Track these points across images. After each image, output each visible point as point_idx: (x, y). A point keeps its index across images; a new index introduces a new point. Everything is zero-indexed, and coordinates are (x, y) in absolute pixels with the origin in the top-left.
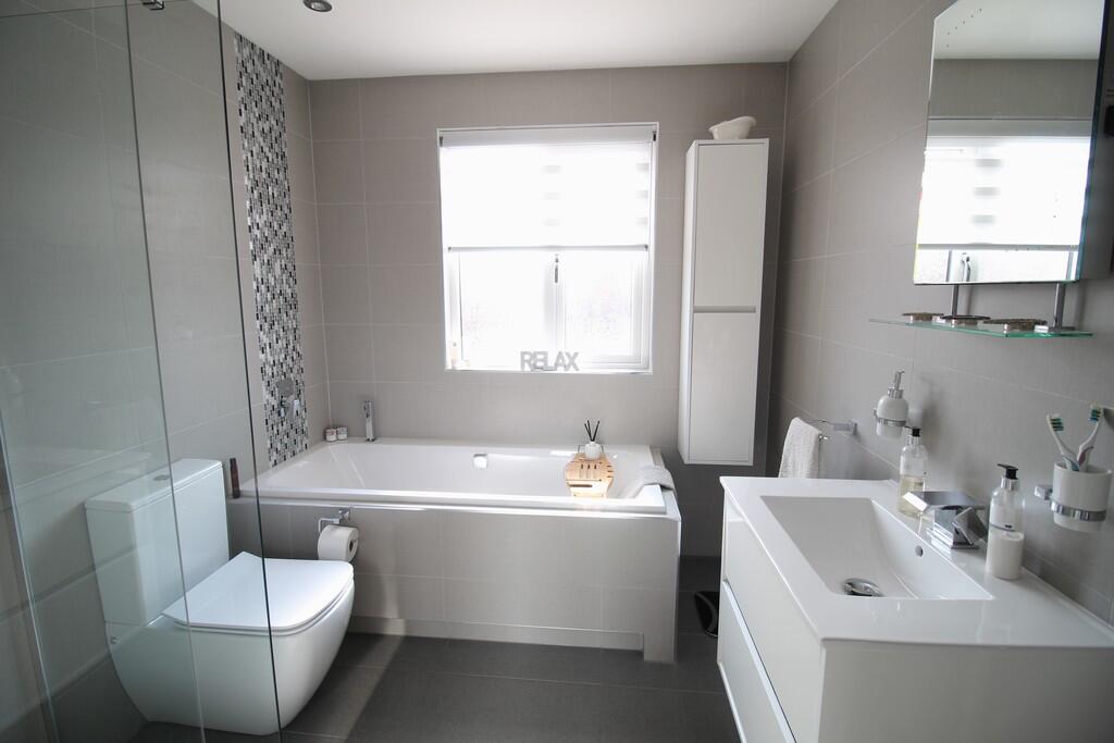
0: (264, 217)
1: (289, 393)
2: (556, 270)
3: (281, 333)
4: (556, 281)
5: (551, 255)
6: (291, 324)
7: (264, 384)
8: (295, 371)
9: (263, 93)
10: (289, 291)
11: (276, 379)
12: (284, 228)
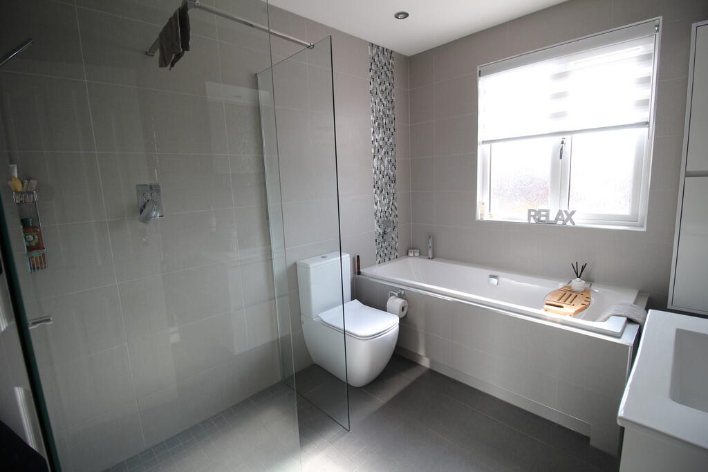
0: (380, 136)
1: (388, 227)
2: (561, 149)
3: (386, 196)
4: (561, 158)
5: (559, 139)
6: (392, 191)
7: (376, 221)
8: (393, 216)
9: (382, 71)
10: (392, 173)
11: (383, 219)
12: (391, 140)
